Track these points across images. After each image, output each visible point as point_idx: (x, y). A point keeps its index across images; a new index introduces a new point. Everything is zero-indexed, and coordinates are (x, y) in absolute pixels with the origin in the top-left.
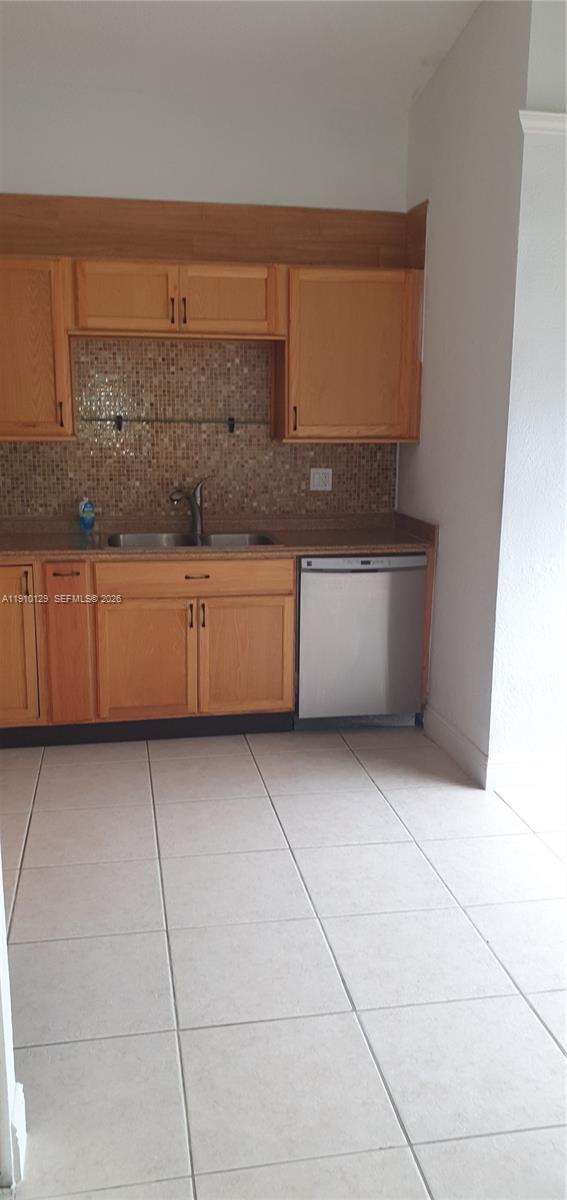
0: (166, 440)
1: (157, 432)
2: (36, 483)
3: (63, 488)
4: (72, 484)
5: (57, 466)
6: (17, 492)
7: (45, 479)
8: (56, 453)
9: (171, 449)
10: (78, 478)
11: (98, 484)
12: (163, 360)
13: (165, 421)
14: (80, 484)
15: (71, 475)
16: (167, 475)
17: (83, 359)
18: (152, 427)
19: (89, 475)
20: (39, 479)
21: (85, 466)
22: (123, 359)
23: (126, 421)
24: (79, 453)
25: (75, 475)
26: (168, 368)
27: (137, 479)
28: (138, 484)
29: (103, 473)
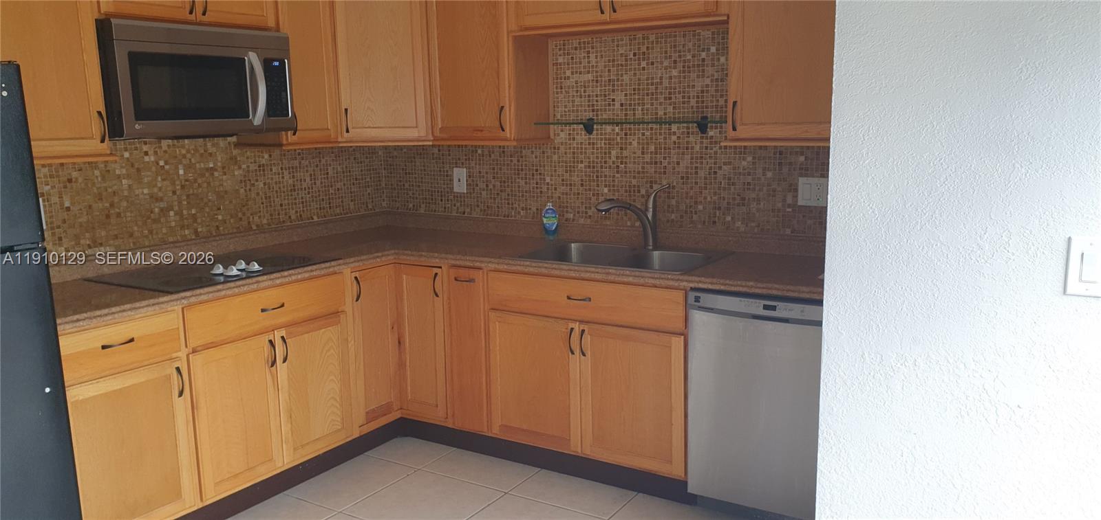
0: (635, 143)
1: (626, 134)
2: (519, 187)
3: (541, 192)
4: (548, 189)
5: (537, 170)
6: (504, 195)
7: (526, 183)
8: (536, 157)
9: (639, 153)
10: (553, 182)
11: (571, 189)
12: (635, 55)
13: (634, 123)
14: (556, 189)
15: (548, 180)
16: (634, 182)
17: (561, 60)
18: (622, 130)
19: (563, 180)
20: (522, 183)
21: (560, 171)
22: (596, 57)
23: (597, 123)
24: (555, 157)
25: (551, 180)
26: (639, 64)
27: (606, 186)
28: (606, 190)
29: (575, 178)
